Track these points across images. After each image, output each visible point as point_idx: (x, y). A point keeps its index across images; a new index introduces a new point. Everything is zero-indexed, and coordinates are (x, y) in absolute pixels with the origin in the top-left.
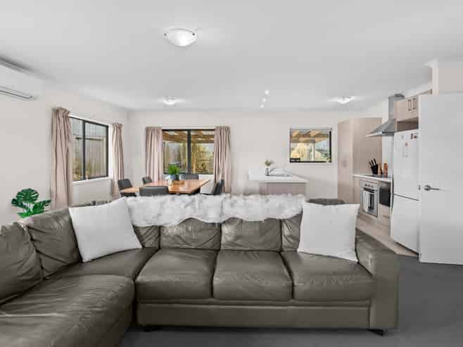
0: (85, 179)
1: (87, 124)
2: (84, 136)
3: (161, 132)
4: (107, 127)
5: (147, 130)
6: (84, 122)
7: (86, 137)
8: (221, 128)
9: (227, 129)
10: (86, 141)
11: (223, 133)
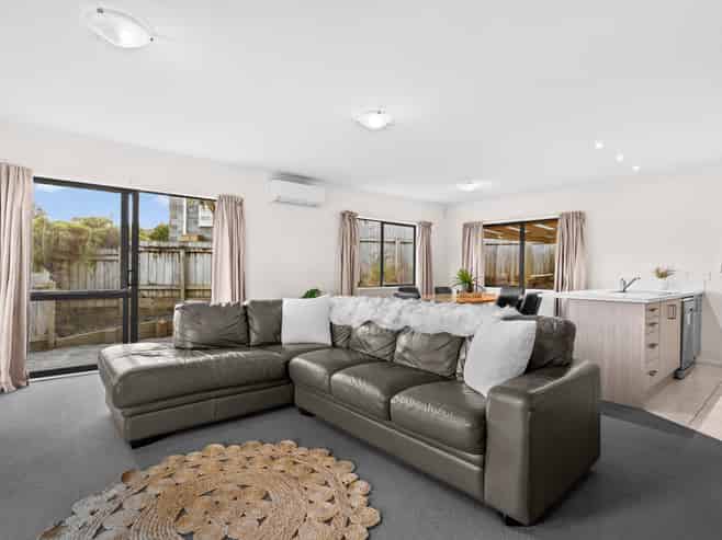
0: (381, 285)
1: (385, 226)
2: (382, 237)
3: (481, 228)
4: (415, 227)
5: (465, 226)
6: (383, 223)
7: (385, 240)
8: (568, 216)
9: (579, 217)
10: (385, 245)
11: (573, 222)
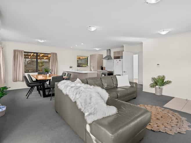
8: (53, 54)
9: (56, 54)
11: (54, 55)
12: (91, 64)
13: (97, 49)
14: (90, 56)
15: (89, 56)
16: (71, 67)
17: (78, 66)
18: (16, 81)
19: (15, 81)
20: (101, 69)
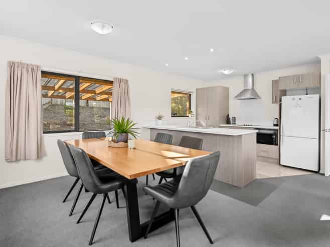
9: (126, 83)
11: (122, 84)
12: (199, 110)
13: (226, 72)
14: (197, 90)
15: (195, 91)
16: (160, 118)
17: (174, 115)
18: (17, 160)
19: (14, 159)
20: (225, 122)
